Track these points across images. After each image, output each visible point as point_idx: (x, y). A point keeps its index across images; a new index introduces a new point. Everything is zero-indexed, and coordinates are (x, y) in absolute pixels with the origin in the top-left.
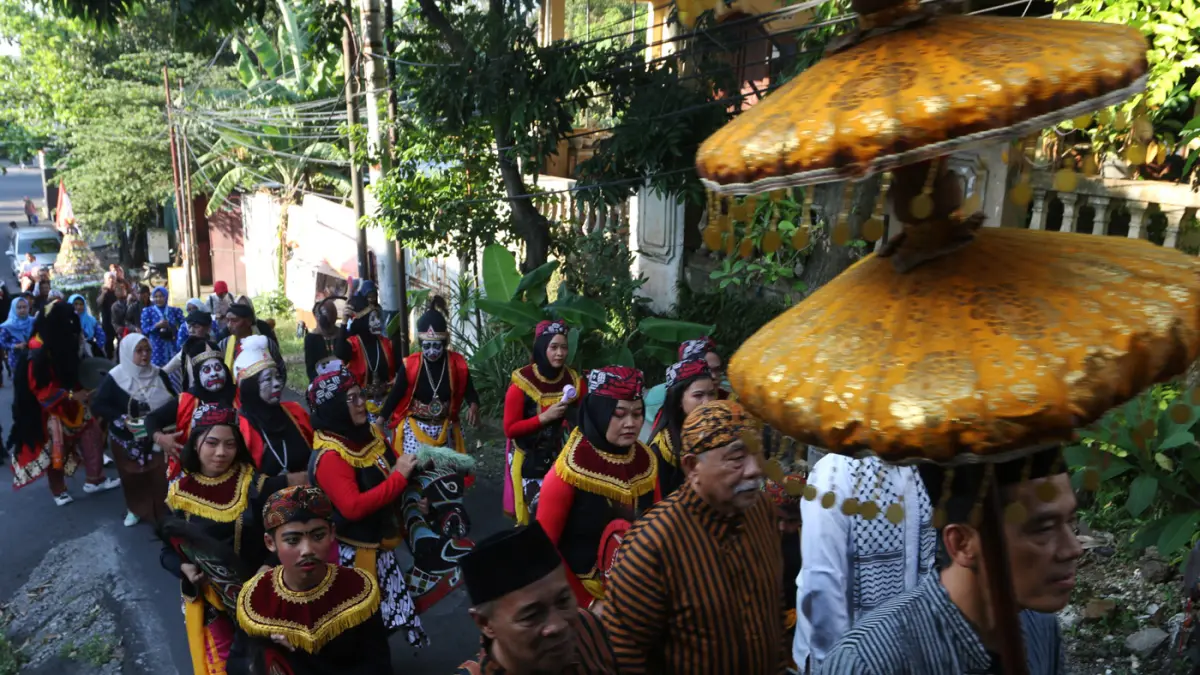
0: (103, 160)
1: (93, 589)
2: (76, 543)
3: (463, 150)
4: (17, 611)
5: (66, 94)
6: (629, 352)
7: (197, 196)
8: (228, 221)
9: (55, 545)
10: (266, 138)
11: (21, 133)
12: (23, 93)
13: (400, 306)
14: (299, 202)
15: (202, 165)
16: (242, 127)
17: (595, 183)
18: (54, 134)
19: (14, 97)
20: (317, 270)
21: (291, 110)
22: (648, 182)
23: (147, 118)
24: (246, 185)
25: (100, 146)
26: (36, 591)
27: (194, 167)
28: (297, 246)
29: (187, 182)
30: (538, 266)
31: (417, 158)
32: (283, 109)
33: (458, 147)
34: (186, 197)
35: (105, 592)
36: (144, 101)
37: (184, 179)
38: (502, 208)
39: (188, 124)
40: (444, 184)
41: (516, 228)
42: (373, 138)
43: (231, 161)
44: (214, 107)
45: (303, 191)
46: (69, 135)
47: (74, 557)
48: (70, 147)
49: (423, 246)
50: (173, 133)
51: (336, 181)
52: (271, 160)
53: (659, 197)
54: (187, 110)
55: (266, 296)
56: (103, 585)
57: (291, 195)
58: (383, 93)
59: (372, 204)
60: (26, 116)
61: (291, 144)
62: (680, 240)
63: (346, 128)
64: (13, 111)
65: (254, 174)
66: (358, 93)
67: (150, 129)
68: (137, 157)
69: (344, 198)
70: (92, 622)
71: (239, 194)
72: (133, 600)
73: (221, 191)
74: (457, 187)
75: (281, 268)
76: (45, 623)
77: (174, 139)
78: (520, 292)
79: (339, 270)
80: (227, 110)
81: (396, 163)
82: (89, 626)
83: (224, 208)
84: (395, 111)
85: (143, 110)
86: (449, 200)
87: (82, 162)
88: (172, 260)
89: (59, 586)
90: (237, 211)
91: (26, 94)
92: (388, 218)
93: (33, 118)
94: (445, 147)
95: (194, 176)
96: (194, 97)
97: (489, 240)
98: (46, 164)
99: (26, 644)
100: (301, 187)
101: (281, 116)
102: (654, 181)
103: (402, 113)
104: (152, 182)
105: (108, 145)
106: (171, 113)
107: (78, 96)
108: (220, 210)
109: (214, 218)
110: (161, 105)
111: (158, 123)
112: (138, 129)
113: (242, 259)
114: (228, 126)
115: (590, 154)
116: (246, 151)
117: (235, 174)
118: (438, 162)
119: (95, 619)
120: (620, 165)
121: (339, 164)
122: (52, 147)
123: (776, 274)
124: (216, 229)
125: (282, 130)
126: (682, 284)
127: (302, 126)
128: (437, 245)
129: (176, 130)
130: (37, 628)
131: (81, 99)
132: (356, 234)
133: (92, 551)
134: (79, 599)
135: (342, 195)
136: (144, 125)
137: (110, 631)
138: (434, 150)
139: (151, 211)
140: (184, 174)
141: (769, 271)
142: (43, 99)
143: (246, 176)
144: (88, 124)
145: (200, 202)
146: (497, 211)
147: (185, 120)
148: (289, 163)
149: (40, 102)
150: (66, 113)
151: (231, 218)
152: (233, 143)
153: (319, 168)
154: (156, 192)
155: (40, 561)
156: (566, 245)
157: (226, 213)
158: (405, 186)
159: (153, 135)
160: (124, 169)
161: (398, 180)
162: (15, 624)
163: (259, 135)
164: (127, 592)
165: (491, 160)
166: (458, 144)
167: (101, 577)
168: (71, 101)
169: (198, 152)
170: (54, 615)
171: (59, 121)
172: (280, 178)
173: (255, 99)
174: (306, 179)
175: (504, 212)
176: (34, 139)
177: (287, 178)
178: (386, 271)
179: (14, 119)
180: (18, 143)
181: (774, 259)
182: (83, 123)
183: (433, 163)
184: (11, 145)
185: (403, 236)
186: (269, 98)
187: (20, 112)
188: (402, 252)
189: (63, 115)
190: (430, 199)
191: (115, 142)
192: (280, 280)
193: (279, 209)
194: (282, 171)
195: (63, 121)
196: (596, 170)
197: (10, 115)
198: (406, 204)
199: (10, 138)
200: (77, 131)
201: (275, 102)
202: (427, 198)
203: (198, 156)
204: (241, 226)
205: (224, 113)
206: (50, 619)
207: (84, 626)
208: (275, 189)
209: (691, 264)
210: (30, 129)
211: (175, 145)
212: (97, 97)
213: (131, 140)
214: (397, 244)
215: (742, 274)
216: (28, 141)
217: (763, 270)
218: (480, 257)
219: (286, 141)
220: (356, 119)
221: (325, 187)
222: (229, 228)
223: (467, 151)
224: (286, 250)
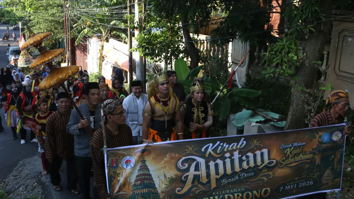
0: (41, 25)
1: (35, 177)
2: (29, 160)
3: (169, 24)
4: (8, 183)
5: (30, 2)
6: (228, 99)
7: (72, 38)
8: (82, 47)
9: (22, 160)
10: (97, 19)
11: (14, 16)
12: (16, 2)
13: (143, 80)
14: (108, 41)
15: (75, 27)
16: (89, 14)
17: (218, 37)
18: (25, 16)
19: (13, 4)
20: (113, 65)
21: (107, 9)
22: (237, 37)
23: (56, 11)
24: (89, 35)
25: (40, 20)
26: (15, 176)
27: (72, 28)
28: (106, 57)
29: (69, 33)
30: (195, 67)
31: (152, 27)
32: (103, 9)
33: (167, 23)
34: (68, 39)
35: (39, 178)
36: (56, 5)
37: (68, 32)
38: (182, 45)
39: (71, 13)
40: (161, 37)
41: (187, 52)
42: (136, 19)
43: (85, 26)
44: (80, 8)
45: (109, 37)
46: (30, 16)
47: (28, 164)
48: (30, 20)
49: (153, 58)
50: (65, 16)
51: (121, 34)
52: (98, 26)
53: (242, 43)
54: (70, 8)
55: (94, 74)
56: (38, 176)
57: (104, 39)
58: (141, 3)
59: (135, 43)
60: (16, 10)
61: (105, 21)
62: (247, 59)
63: (127, 16)
64: (12, 8)
65: (92, 31)
66: (132, 3)
67: (57, 15)
68: (53, 24)
69: (123, 40)
70: (34, 189)
71: (87, 38)
72: (48, 182)
73: (81, 37)
74: (166, 37)
75: (100, 64)
76: (18, 188)
77: (65, 18)
78: (188, 77)
79: (121, 66)
80: (84, 8)
81: (144, 29)
82: (33, 190)
83: (81, 43)
84: (145, 10)
85: (56, 8)
86: (163, 42)
87: (34, 26)
88: (62, 60)
89: (23, 174)
90: (86, 44)
91: (17, 2)
92: (141, 48)
93: (18, 10)
94: (163, 23)
95: (71, 31)
96: (74, 4)
97: (177, 57)
98: (21, 26)
99: (11, 195)
100: (108, 36)
101: (103, 11)
102: (240, 37)
103: (147, 11)
104: (57, 33)
105: (43, 20)
106: (65, 9)
107: (34, 3)
108: (79, 43)
109: (77, 46)
110: (62, 6)
111: (60, 13)
112: (53, 15)
113: (86, 61)
114: (84, 14)
115: (216, 26)
116: (90, 23)
117: (86, 31)
118: (160, 28)
119: (35, 188)
120: (228, 31)
121: (122, 28)
122: (24, 20)
123: (287, 73)
124: (78, 50)
125: (103, 16)
126: (248, 75)
127: (110, 14)
128: (158, 58)
129: (66, 15)
130: (15, 190)
131: (35, 4)
132: (128, 53)
133: (34, 163)
134: (30, 180)
135: (122, 39)
136: (55, 13)
137: (40, 192)
138: (158, 24)
139: (56, 43)
140: (68, 31)
141: (284, 72)
142: (22, 4)
143: (89, 31)
144: (37, 12)
145: (73, 40)
146: (180, 46)
147: (70, 12)
148: (105, 27)
149: (21, 5)
150: (30, 9)
151: (83, 46)
152: (86, 20)
153: (115, 29)
154: (58, 36)
155: (17, 165)
156: (205, 60)
157: (82, 44)
158: (147, 37)
159: (58, 17)
160: (48, 28)
161: (145, 35)
162: (8, 188)
163: (95, 17)
164: (46, 179)
165: (179, 28)
166: (167, 22)
167: (37, 173)
168: (31, 5)
169: (73, 23)
170: (21, 185)
171: (27, 12)
172: (101, 33)
173: (94, 5)
174: (110, 33)
175: (182, 47)
176: (18, 17)
177: (103, 33)
178: (139, 67)
179: (12, 11)
180: (13, 19)
181: (286, 67)
182: (35, 12)
183: (158, 29)
184: (11, 19)
185: (146, 55)
186: (99, 4)
187: (14, 8)
188: (145, 60)
189: (28, 10)
190: (156, 41)
191: (45, 19)
192: (99, 68)
193: (100, 43)
194: (102, 30)
195: (28, 11)
196: (219, 32)
197: (11, 9)
198: (148, 43)
199: (11, 17)
200: (33, 15)
201: (101, 6)
202: (155, 41)
203: (73, 24)
204: (87, 49)
205: (83, 10)
206: (20, 187)
207: (31, 190)
208: (99, 36)
209: (251, 68)
210: (17, 14)
211: (66, 20)
212: (40, 4)
213: (51, 18)
214: (144, 58)
215: (274, 73)
216: (17, 18)
217: (282, 71)
218: (173, 63)
219: (104, 19)
220: (131, 13)
221: (117, 36)
222: (82, 50)
223: (170, 25)
224: (102, 58)
